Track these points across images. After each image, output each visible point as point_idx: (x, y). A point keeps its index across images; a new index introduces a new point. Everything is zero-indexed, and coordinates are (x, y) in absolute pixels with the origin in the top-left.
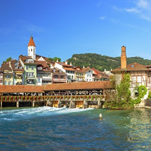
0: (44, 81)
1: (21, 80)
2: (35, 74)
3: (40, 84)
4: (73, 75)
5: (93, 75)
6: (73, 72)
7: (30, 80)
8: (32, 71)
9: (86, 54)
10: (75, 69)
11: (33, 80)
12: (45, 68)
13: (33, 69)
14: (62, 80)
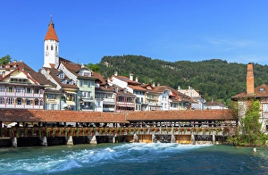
0: (105, 106)
1: (73, 103)
2: (93, 94)
3: (100, 110)
4: (143, 96)
5: (170, 97)
6: (143, 93)
7: (85, 103)
8: (89, 90)
9: (125, 57)
10: (145, 87)
11: (89, 103)
12: (103, 86)
13: (89, 86)
14: (129, 104)
